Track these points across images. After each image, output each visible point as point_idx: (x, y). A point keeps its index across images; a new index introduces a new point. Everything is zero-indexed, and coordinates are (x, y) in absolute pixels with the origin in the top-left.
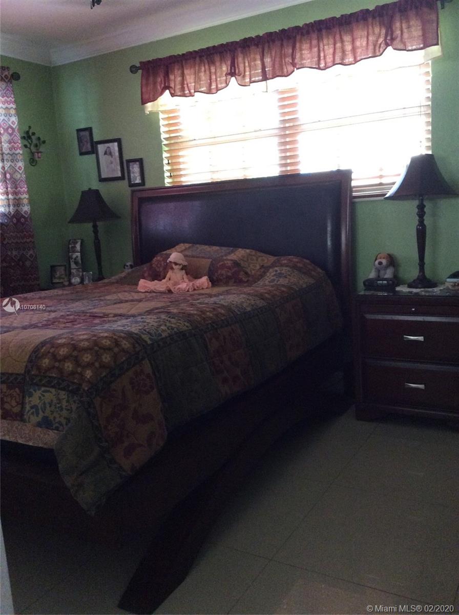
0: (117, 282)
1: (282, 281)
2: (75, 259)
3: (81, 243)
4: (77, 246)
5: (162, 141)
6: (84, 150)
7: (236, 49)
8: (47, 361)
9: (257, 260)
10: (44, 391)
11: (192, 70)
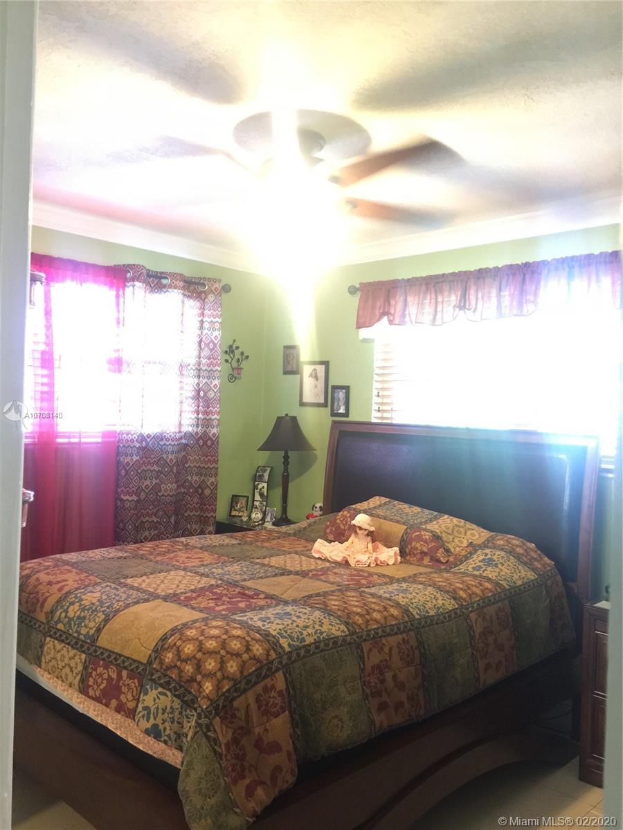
0: (294, 535)
1: (490, 573)
2: (261, 490)
3: (270, 472)
4: (265, 474)
5: (373, 371)
6: (288, 369)
7: (469, 279)
8: (170, 655)
9: (465, 533)
10: (161, 693)
11: (416, 298)
